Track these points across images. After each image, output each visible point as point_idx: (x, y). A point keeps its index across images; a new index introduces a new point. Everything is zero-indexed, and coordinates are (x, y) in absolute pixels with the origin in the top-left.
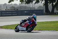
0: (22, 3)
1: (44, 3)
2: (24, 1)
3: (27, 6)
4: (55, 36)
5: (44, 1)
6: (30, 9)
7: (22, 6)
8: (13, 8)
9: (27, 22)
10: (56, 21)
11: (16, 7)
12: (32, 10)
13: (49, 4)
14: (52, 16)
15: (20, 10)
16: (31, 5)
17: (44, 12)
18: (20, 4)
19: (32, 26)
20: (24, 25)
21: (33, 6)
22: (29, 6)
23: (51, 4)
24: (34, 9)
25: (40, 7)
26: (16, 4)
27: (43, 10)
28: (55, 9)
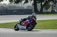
0: (11, 3)
1: (33, 3)
2: (13, 1)
3: (16, 6)
4: (43, 34)
5: (33, 1)
6: (19, 9)
7: (11, 6)
8: (2, 8)
9: (27, 21)
10: (45, 20)
11: (5, 7)
12: (21, 9)
13: (38, 4)
14: (41, 15)
15: (9, 9)
16: (20, 5)
17: (33, 11)
18: (9, 4)
19: (33, 25)
20: (24, 24)
21: (22, 6)
22: (18, 6)
23: (40, 4)
24: (23, 9)
25: (29, 6)
26: (5, 4)
27: (32, 9)
28: (44, 8)
